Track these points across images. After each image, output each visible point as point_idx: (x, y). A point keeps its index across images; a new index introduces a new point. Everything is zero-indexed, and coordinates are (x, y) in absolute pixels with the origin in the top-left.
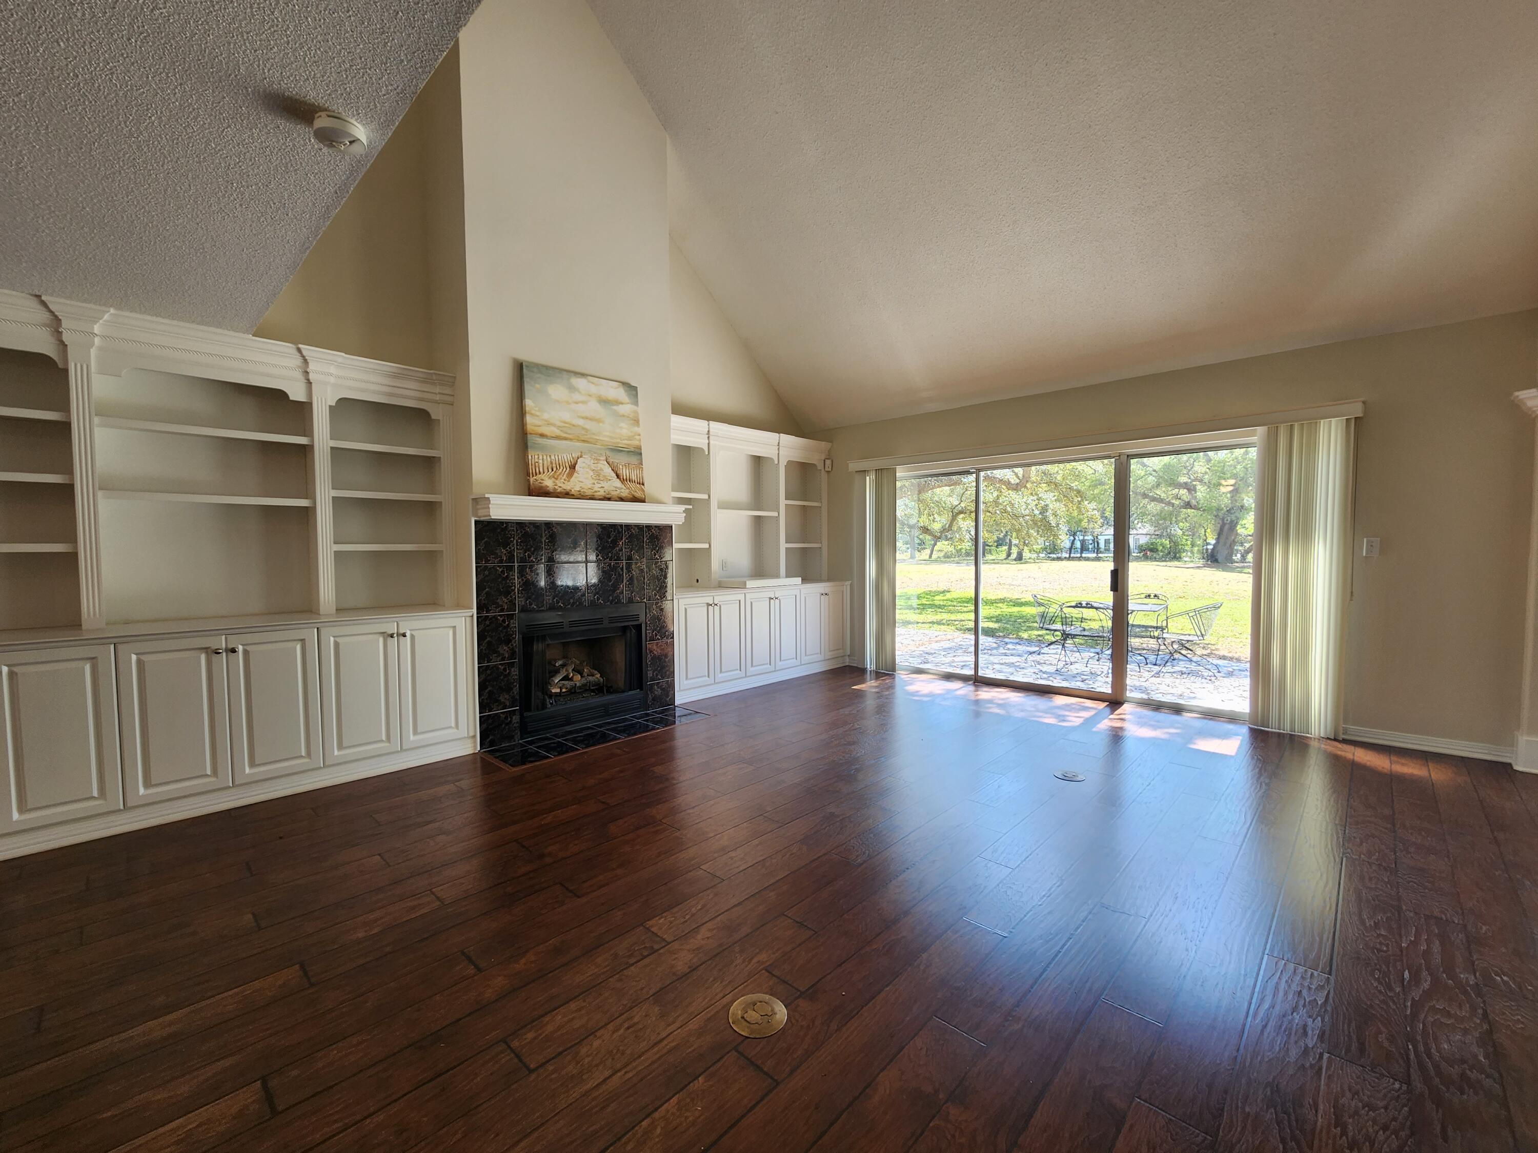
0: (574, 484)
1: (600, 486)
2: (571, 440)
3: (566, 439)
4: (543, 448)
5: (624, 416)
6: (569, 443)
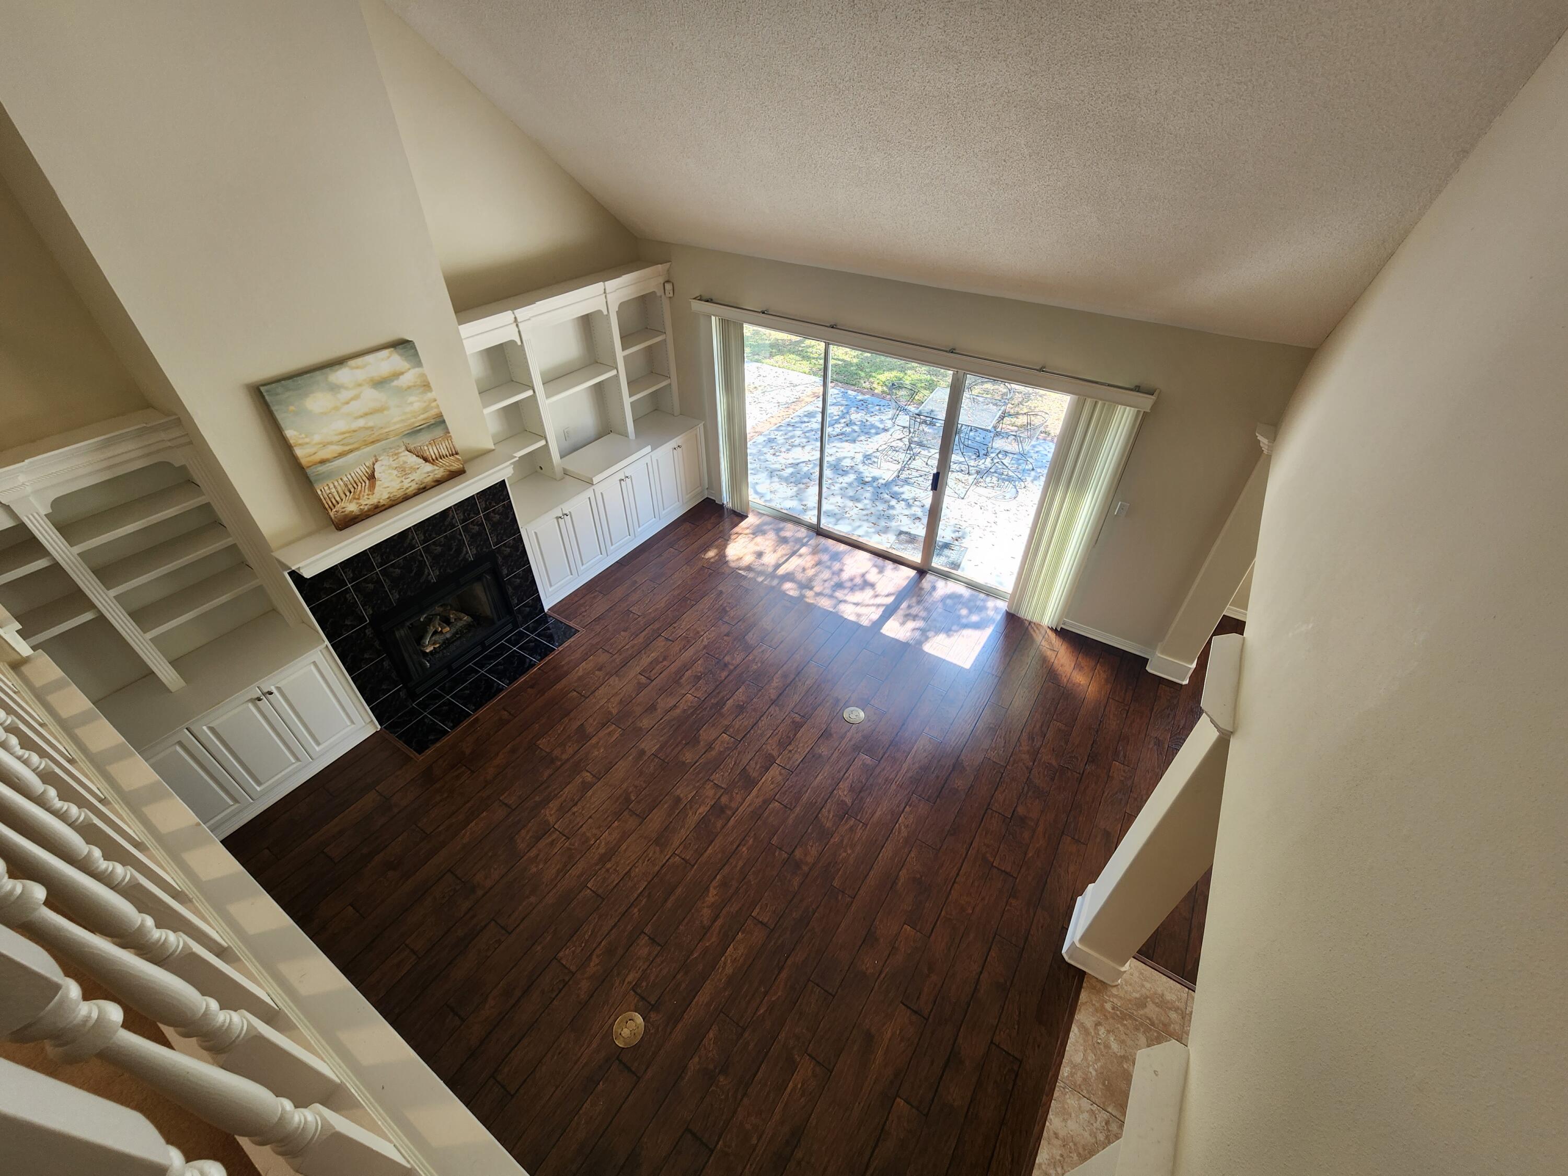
0: (381, 494)
1: (409, 480)
2: (357, 449)
3: (351, 451)
4: (329, 475)
5: (409, 388)
6: (357, 453)
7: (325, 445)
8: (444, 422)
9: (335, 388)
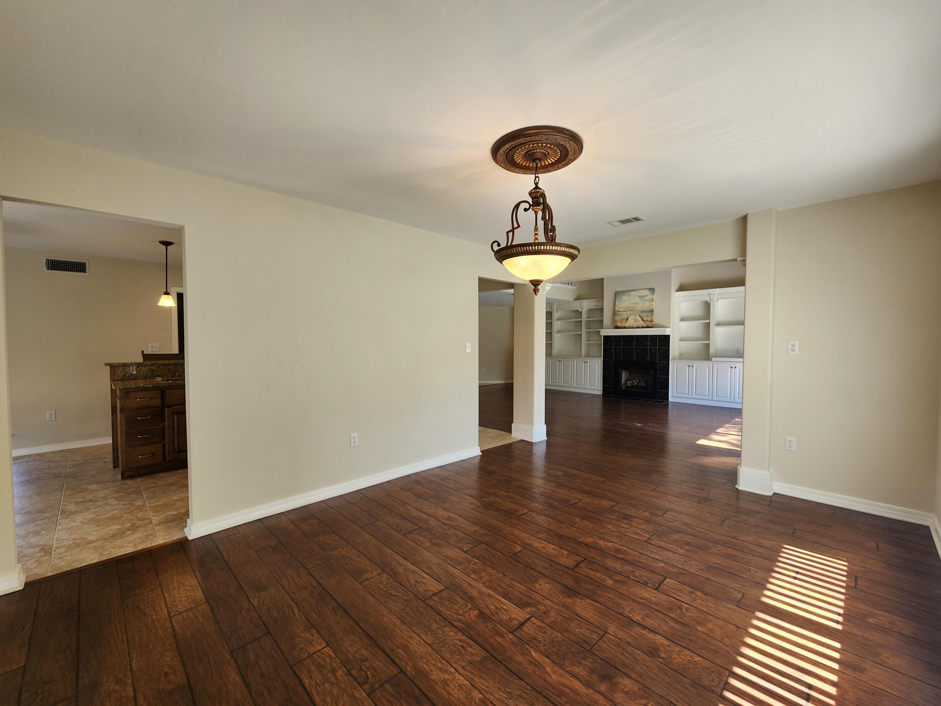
0: (627, 325)
1: (636, 324)
4: (619, 315)
5: (648, 300)
6: (627, 312)
7: (621, 308)
8: (653, 311)
9: (630, 296)
